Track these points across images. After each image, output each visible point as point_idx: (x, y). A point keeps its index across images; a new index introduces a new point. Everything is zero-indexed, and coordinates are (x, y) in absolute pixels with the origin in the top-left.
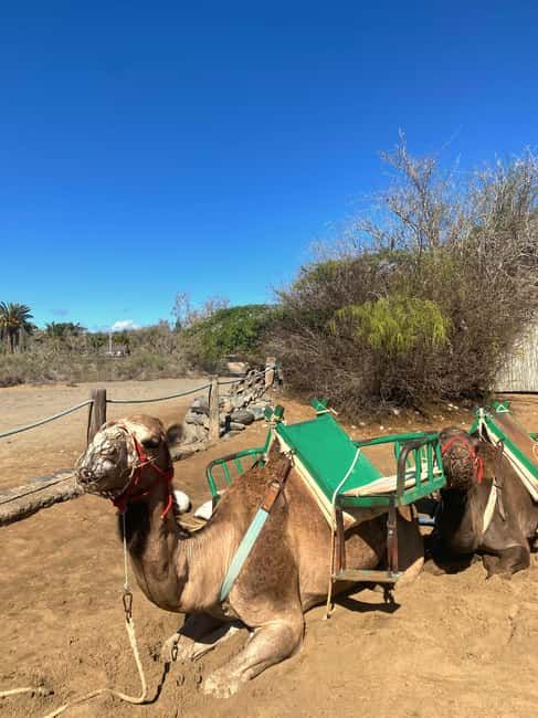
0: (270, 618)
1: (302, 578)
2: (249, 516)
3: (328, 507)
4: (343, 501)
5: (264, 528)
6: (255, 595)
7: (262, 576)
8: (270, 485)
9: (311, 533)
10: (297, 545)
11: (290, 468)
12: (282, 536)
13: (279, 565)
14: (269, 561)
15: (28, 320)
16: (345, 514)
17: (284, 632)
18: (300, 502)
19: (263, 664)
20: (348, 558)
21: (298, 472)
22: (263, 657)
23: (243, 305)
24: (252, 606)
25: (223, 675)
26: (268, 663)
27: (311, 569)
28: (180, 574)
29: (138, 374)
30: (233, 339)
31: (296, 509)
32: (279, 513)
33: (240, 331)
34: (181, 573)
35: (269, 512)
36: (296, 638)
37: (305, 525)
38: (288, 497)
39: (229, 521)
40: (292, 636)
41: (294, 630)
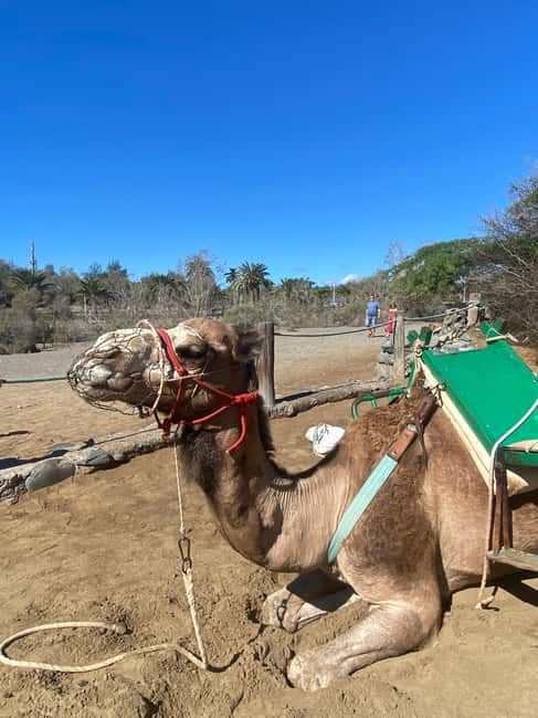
0: (388, 597)
1: (445, 550)
2: (371, 463)
3: (485, 461)
4: (506, 456)
5: (389, 480)
6: (368, 565)
7: (379, 541)
8: (403, 428)
9: (459, 495)
10: (437, 508)
11: (435, 407)
12: (413, 492)
13: (408, 528)
14: (392, 524)
15: (266, 277)
16: (510, 475)
17: (406, 618)
18: (446, 451)
19: (373, 655)
20: (516, 533)
21: (446, 412)
22: (372, 646)
23: (447, 241)
24: (364, 577)
25: (312, 659)
26: (381, 654)
27: (458, 541)
28: (265, 523)
29: (352, 320)
30: (432, 276)
31: (439, 461)
32: (413, 464)
33: (440, 268)
34: (267, 521)
35: (399, 461)
36: (426, 629)
37: (451, 483)
38: (428, 444)
39: (344, 465)
40: (419, 626)
41: (423, 618)
